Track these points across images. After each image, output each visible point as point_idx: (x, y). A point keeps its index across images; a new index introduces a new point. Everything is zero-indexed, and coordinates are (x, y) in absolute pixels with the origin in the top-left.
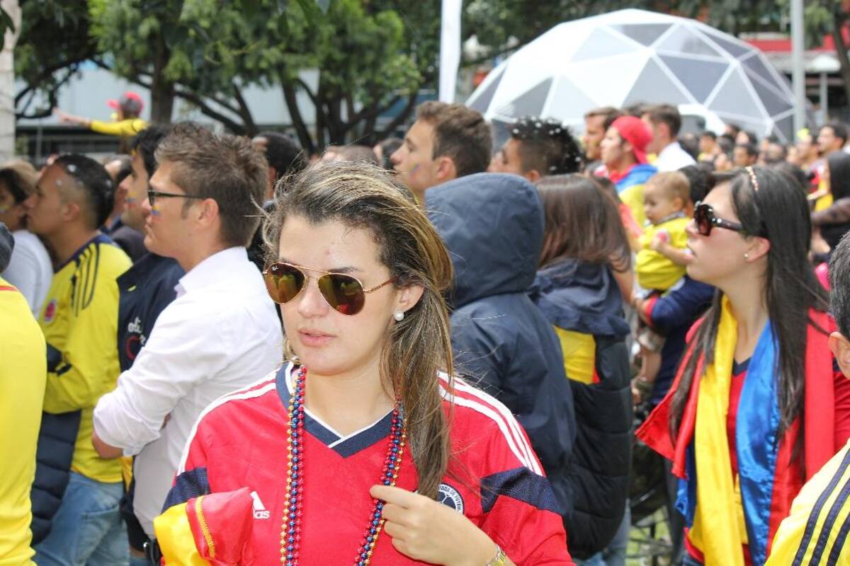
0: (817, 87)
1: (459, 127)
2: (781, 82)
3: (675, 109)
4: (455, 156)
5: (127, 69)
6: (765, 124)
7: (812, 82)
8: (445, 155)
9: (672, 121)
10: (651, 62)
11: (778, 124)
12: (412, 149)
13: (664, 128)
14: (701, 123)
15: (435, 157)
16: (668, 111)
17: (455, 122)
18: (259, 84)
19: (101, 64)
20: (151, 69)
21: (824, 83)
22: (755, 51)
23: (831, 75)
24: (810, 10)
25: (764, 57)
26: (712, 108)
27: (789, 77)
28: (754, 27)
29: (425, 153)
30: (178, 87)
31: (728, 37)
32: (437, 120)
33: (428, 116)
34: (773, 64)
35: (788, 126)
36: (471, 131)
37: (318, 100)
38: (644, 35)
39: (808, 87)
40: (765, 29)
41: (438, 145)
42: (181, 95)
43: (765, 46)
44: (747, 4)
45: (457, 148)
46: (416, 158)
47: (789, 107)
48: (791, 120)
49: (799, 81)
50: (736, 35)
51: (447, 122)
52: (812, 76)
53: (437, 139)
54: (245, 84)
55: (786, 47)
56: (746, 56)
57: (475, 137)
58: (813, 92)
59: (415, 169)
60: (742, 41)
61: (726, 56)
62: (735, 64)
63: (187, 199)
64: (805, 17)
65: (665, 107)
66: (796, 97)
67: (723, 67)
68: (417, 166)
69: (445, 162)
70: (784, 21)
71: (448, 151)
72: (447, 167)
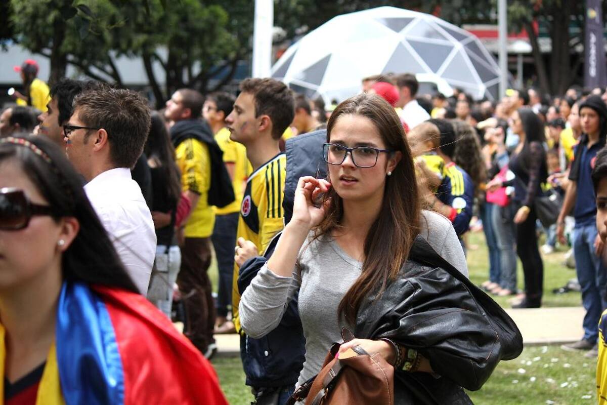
0: (515, 63)
1: (272, 93)
2: (491, 59)
3: (414, 77)
4: (271, 113)
5: (33, 45)
6: (479, 89)
7: (512, 59)
8: (264, 114)
9: (411, 85)
10: (401, 44)
11: (489, 89)
12: (240, 112)
13: (406, 90)
14: (435, 87)
15: (257, 116)
16: (409, 78)
17: (269, 90)
18: (128, 56)
19: (16, 42)
20: (51, 44)
21: (520, 61)
22: (473, 37)
23: (525, 55)
24: (513, 8)
25: (479, 42)
26: (443, 76)
27: (496, 56)
28: (473, 21)
29: (250, 115)
30: (70, 57)
31: (454, 28)
32: (256, 90)
33: (249, 88)
34: (485, 47)
35: (495, 91)
36: (280, 95)
37: (167, 67)
38: (397, 25)
39: (509, 63)
40: (480, 22)
41: (258, 107)
42: (73, 63)
43: (480, 34)
44: (468, 3)
45: (272, 108)
46: (243, 118)
47: (495, 77)
48: (497, 87)
49: (503, 59)
50: (460, 26)
51: (263, 90)
52: (512, 56)
53: (257, 103)
54: (118, 56)
55: (495, 35)
56: (467, 41)
57: (283, 99)
58: (513, 67)
59: (244, 125)
60: (465, 30)
61: (453, 41)
62: (459, 47)
63: (88, 131)
64: (508, 12)
65: (407, 75)
66: (501, 70)
67: (450, 49)
68: (245, 124)
69: (264, 118)
70: (493, 16)
71: (266, 111)
72: (266, 122)
